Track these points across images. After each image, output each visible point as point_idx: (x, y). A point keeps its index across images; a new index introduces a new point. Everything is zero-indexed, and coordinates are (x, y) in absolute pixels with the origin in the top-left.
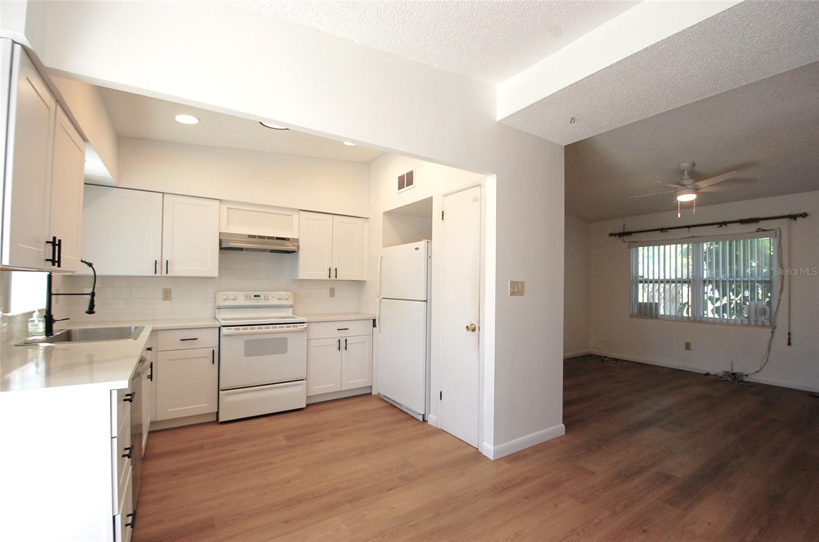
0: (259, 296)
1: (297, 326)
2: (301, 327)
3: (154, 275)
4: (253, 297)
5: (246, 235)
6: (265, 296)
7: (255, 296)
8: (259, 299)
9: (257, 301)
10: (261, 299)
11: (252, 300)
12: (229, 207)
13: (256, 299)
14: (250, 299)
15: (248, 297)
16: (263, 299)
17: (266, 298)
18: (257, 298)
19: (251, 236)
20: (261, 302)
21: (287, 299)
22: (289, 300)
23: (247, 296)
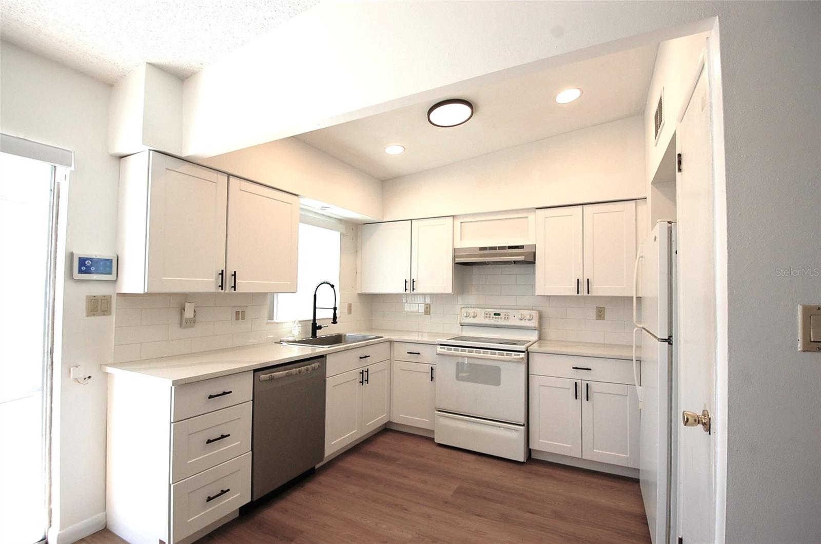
0: (499, 314)
1: (511, 355)
2: (516, 357)
3: (404, 292)
4: (492, 315)
5: (477, 248)
6: (505, 315)
7: (495, 314)
8: (498, 318)
9: (497, 320)
10: (501, 318)
11: (491, 318)
12: (462, 221)
13: (496, 318)
14: (490, 317)
15: (488, 316)
16: (503, 319)
17: (506, 317)
18: (497, 316)
19: (482, 249)
20: (501, 322)
21: (529, 320)
22: (533, 321)
23: (487, 314)
